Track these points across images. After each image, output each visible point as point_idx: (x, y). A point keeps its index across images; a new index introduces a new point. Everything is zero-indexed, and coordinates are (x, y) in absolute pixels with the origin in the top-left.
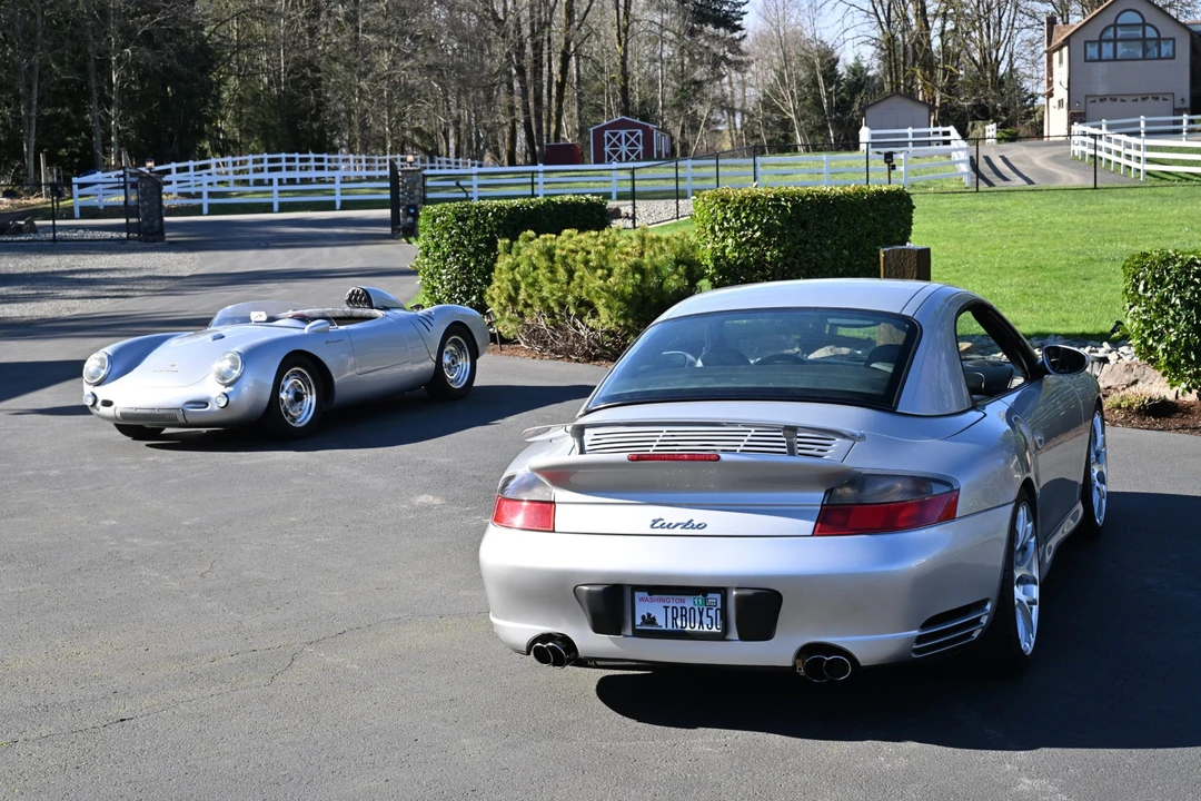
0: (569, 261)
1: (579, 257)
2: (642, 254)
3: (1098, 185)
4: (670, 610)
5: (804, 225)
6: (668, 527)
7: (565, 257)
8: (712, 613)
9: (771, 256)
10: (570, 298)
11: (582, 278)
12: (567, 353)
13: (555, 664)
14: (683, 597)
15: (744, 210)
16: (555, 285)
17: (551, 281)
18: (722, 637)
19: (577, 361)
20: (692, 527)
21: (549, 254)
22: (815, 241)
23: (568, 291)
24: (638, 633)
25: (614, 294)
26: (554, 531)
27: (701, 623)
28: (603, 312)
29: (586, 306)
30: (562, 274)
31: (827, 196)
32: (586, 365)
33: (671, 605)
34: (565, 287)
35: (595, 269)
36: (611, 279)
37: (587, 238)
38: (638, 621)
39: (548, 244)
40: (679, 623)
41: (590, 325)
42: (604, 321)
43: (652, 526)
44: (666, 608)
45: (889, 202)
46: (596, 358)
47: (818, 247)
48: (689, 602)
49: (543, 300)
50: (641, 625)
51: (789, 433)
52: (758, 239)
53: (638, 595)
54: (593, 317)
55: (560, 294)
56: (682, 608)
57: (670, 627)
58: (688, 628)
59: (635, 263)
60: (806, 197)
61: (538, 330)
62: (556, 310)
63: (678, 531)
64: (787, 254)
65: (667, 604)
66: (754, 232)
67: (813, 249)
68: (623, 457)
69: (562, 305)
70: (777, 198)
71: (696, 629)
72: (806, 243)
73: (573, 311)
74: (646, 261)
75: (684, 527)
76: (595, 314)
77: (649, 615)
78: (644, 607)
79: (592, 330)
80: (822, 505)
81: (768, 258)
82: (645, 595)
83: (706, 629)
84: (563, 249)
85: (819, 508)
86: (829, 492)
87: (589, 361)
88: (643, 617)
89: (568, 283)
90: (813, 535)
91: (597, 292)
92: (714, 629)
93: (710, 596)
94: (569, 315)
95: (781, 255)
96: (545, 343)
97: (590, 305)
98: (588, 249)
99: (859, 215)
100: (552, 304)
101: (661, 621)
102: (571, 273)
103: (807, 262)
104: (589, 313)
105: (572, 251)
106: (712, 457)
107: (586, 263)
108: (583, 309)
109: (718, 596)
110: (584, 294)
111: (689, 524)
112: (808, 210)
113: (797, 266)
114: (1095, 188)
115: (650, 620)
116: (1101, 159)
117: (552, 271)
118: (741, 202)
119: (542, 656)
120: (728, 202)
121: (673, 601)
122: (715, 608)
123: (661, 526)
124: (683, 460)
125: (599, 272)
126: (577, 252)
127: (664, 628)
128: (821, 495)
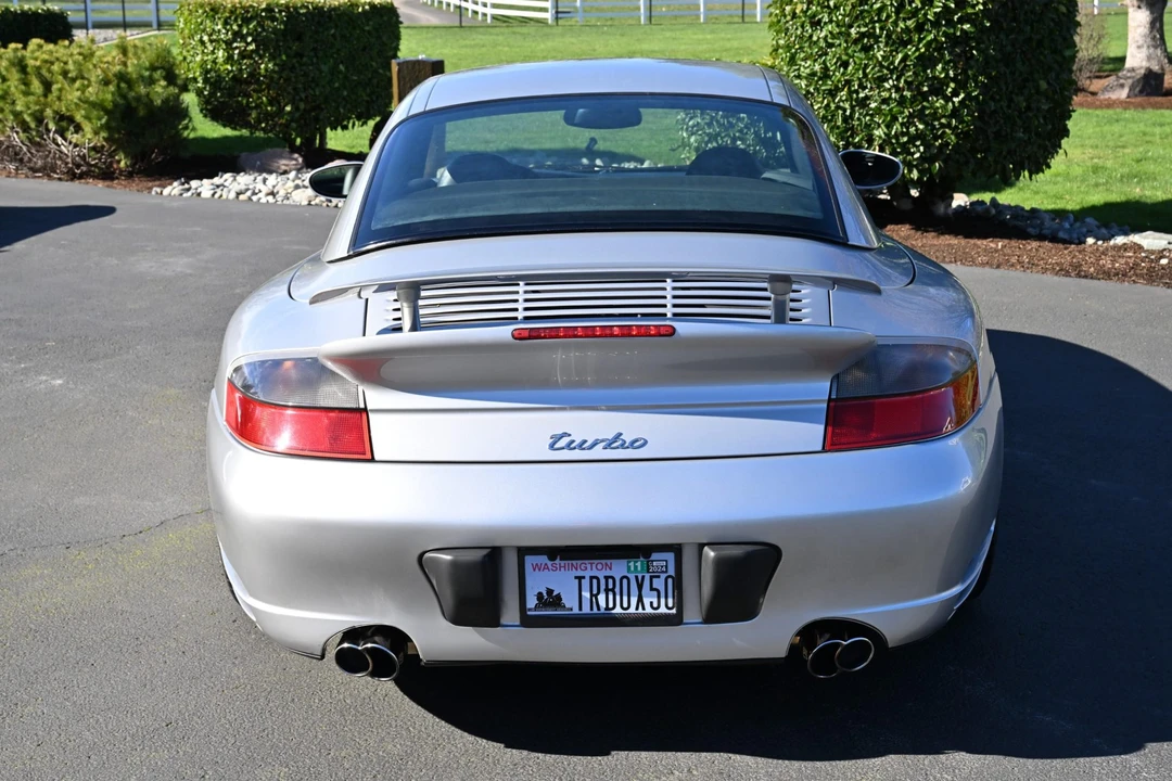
0: (44, 72)
1: (56, 68)
2: (125, 64)
3: (463, 24)
4: (586, 583)
5: (299, 38)
6: (581, 446)
7: (39, 68)
8: (659, 583)
9: (266, 70)
10: (49, 112)
11: (60, 90)
12: (47, 171)
13: (374, 674)
14: (609, 562)
15: (236, 20)
16: (31, 98)
17: (27, 93)
18: (675, 620)
19: (60, 179)
20: (622, 446)
21: (22, 66)
22: (312, 54)
23: (46, 105)
24: (528, 621)
25: (93, 105)
26: (372, 460)
27: (640, 600)
28: (87, 128)
29: (66, 122)
30: (36, 86)
31: (322, 7)
32: (69, 183)
33: (588, 574)
34: (42, 99)
35: (74, 80)
36: (90, 89)
37: (59, 49)
38: (532, 602)
39: (19, 54)
40: (602, 604)
41: (74, 141)
42: (89, 136)
43: (552, 447)
44: (580, 578)
45: (382, 16)
46: (81, 176)
47: (315, 60)
48: (619, 568)
49: (17, 115)
50: (536, 607)
51: (780, 286)
52: (252, 51)
53: (530, 560)
54: (76, 132)
55: (37, 108)
56: (607, 578)
57: (586, 609)
58: (618, 610)
59: (120, 72)
60: (301, 8)
61: (13, 146)
62: (33, 125)
63: (599, 452)
64: (282, 67)
65: (580, 573)
66: (248, 44)
67: (309, 62)
68: (504, 333)
69: (40, 119)
70: (269, 9)
71: (632, 610)
72: (301, 56)
73: (52, 127)
74: (130, 69)
75: (609, 446)
76: (78, 129)
77: (550, 592)
78: (540, 580)
79: (76, 146)
80: (830, 400)
81: (263, 71)
82: (543, 559)
83: (649, 610)
84: (36, 59)
85: (825, 405)
86: (836, 378)
87: (72, 180)
88: (540, 596)
89: (45, 96)
90: (824, 450)
91: (76, 104)
92: (663, 610)
93: (655, 556)
94: (48, 131)
95: (276, 68)
96: (21, 160)
97: (71, 120)
98: (65, 59)
99: (354, 28)
100: (28, 119)
101: (570, 601)
102: (47, 86)
103: (303, 76)
104: (72, 128)
105: (46, 61)
106: (663, 331)
107: (65, 73)
108: (64, 124)
109: (670, 556)
110: (64, 109)
111: (615, 441)
112: (303, 21)
113: (293, 79)
114: (461, 27)
115: (551, 600)
116: (467, 9)
117: (26, 84)
118: (232, 12)
119: (349, 662)
120: (217, 13)
121: (591, 569)
122: (663, 576)
123: (569, 446)
124: (612, 335)
125: (78, 84)
126: (52, 63)
127: (576, 611)
128: (828, 384)
